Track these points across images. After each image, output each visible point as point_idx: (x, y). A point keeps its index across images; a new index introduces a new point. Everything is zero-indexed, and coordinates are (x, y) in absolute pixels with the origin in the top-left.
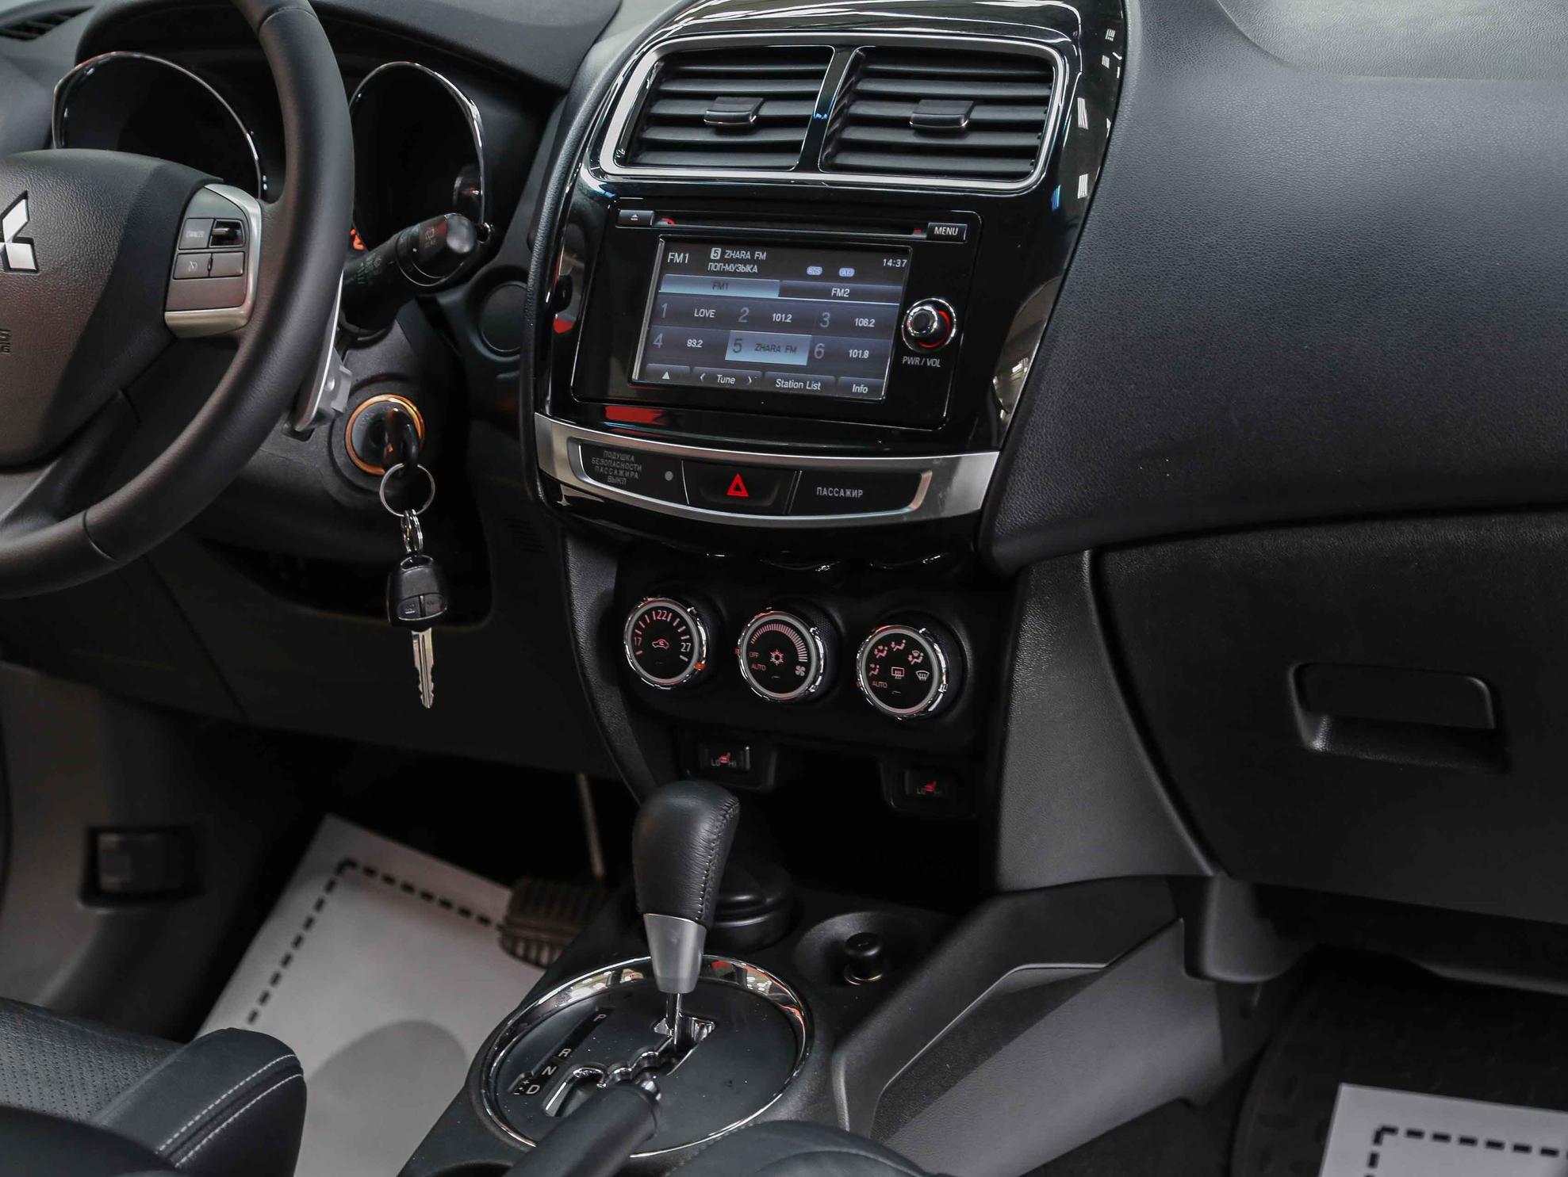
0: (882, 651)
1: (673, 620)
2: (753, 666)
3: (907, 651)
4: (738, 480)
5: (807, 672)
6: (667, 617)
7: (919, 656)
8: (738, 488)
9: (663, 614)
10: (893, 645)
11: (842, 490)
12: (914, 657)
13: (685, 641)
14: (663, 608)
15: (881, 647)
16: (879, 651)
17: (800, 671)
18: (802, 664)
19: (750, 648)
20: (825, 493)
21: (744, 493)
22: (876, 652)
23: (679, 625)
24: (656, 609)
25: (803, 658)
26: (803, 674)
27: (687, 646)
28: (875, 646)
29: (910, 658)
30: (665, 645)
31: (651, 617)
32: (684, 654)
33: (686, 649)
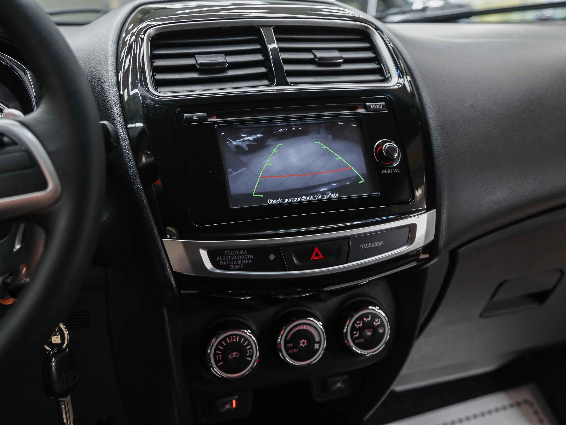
0: (359, 324)
1: (240, 340)
2: (290, 351)
3: (373, 320)
4: (317, 250)
5: (320, 346)
6: (236, 339)
7: (378, 321)
8: (317, 255)
9: (233, 338)
10: (365, 319)
11: (373, 244)
12: (376, 322)
13: (249, 349)
14: (232, 335)
15: (358, 322)
16: (358, 324)
17: (316, 346)
18: (317, 343)
19: (286, 342)
20: (365, 247)
21: (321, 257)
22: (356, 325)
23: (244, 342)
24: (228, 336)
25: (317, 339)
26: (318, 347)
27: (250, 352)
28: (355, 322)
29: (375, 323)
30: (237, 355)
31: (226, 342)
32: (249, 357)
33: (250, 353)
